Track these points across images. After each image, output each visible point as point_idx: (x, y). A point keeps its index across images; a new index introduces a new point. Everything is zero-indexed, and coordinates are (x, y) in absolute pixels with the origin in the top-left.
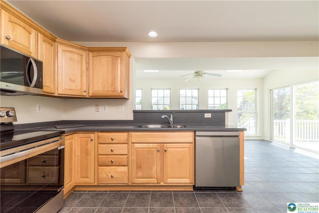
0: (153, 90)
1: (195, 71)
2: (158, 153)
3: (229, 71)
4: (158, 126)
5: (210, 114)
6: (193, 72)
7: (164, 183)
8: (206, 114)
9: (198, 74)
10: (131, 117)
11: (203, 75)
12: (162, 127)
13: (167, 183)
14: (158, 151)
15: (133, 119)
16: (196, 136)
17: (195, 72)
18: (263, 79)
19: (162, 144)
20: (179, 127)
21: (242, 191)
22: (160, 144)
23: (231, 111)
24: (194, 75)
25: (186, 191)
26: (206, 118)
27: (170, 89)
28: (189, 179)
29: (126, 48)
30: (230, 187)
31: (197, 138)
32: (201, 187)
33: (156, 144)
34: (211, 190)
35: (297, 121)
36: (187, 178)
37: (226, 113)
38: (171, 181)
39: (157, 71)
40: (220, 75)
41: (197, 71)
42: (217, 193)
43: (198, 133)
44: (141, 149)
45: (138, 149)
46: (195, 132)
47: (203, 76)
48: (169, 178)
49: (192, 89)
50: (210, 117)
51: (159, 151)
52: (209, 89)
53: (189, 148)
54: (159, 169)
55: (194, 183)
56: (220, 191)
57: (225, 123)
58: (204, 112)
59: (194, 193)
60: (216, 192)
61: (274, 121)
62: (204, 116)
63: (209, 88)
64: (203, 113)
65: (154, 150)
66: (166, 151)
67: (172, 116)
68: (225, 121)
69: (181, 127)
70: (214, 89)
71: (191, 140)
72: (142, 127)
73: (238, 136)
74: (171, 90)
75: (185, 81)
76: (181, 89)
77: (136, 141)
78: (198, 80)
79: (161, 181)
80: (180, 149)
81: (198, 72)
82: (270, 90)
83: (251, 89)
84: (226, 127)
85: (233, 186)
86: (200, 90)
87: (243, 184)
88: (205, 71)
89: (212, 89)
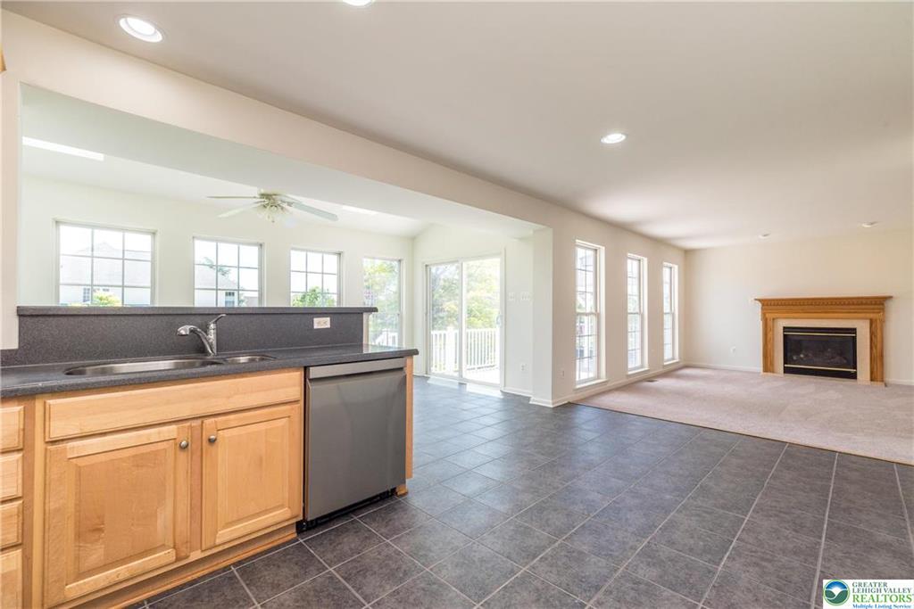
0: (63, 228)
1: (263, 191)
2: (183, 456)
3: (345, 207)
4: (164, 365)
5: (328, 319)
6: (254, 191)
7: (202, 551)
8: (316, 320)
9: (269, 200)
11: (285, 205)
13: (216, 546)
14: (184, 448)
15: (15, 347)
16: (310, 380)
17: (263, 195)
18: (412, 240)
19: (196, 423)
20: (243, 359)
21: (406, 494)
22: (188, 424)
23: (375, 310)
24: (257, 203)
25: (278, 547)
26: (319, 330)
27: (154, 234)
28: (289, 507)
30: (384, 493)
31: (311, 386)
32: (317, 519)
33: (174, 427)
34: (343, 515)
35: (469, 331)
36: (282, 506)
37: (365, 315)
38: (225, 535)
39: (100, 157)
40: (333, 217)
41: (269, 191)
42: (360, 518)
43: (315, 372)
44: (102, 458)
45: (81, 462)
46: (306, 369)
47: (288, 211)
48: (224, 528)
49: (239, 243)
50: (328, 326)
51: (187, 445)
52: (293, 249)
53: (289, 417)
54: (184, 508)
55: (302, 515)
56: (363, 510)
57: (362, 341)
58: (312, 314)
59: (301, 541)
60: (355, 518)
61: (432, 332)
62: (314, 326)
63: (294, 246)
64: (309, 317)
65: (165, 450)
66: (212, 441)
67: (212, 326)
68: (362, 337)
69: (252, 361)
70: (307, 251)
71: (295, 392)
72: (81, 373)
73: (401, 369)
74: (158, 235)
75: (220, 216)
76: (199, 238)
77: (73, 430)
78: (271, 220)
79: (192, 550)
80: (263, 426)
81: (271, 195)
82: (426, 266)
83: (379, 259)
84: (365, 352)
85: (389, 488)
86: (265, 247)
87: (411, 476)
88: (292, 197)
89: (302, 250)
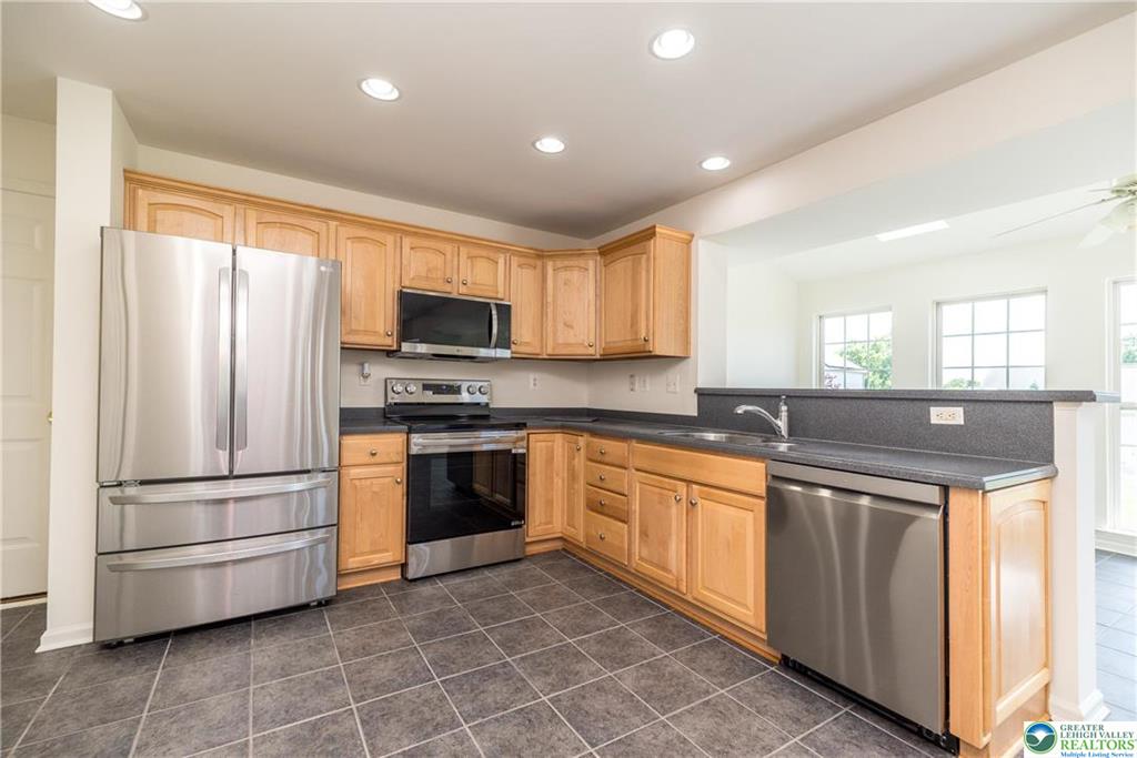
5: (960, 410)
8: (934, 411)
10: (691, 408)
12: (730, 440)
14: (678, 502)
15: (696, 414)
19: (685, 485)
22: (681, 482)
26: (942, 427)
29: (654, 227)
36: (746, 606)
37: (1060, 411)
44: (648, 488)
48: (703, 589)
50: (960, 423)
53: (752, 511)
58: (923, 400)
59: (772, 669)
60: (847, 709)
62: (929, 419)
64: (919, 404)
66: (695, 505)
67: (784, 408)
79: (688, 591)
